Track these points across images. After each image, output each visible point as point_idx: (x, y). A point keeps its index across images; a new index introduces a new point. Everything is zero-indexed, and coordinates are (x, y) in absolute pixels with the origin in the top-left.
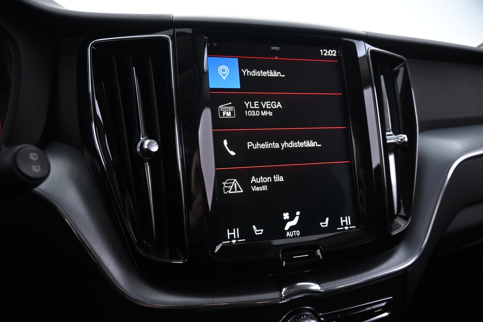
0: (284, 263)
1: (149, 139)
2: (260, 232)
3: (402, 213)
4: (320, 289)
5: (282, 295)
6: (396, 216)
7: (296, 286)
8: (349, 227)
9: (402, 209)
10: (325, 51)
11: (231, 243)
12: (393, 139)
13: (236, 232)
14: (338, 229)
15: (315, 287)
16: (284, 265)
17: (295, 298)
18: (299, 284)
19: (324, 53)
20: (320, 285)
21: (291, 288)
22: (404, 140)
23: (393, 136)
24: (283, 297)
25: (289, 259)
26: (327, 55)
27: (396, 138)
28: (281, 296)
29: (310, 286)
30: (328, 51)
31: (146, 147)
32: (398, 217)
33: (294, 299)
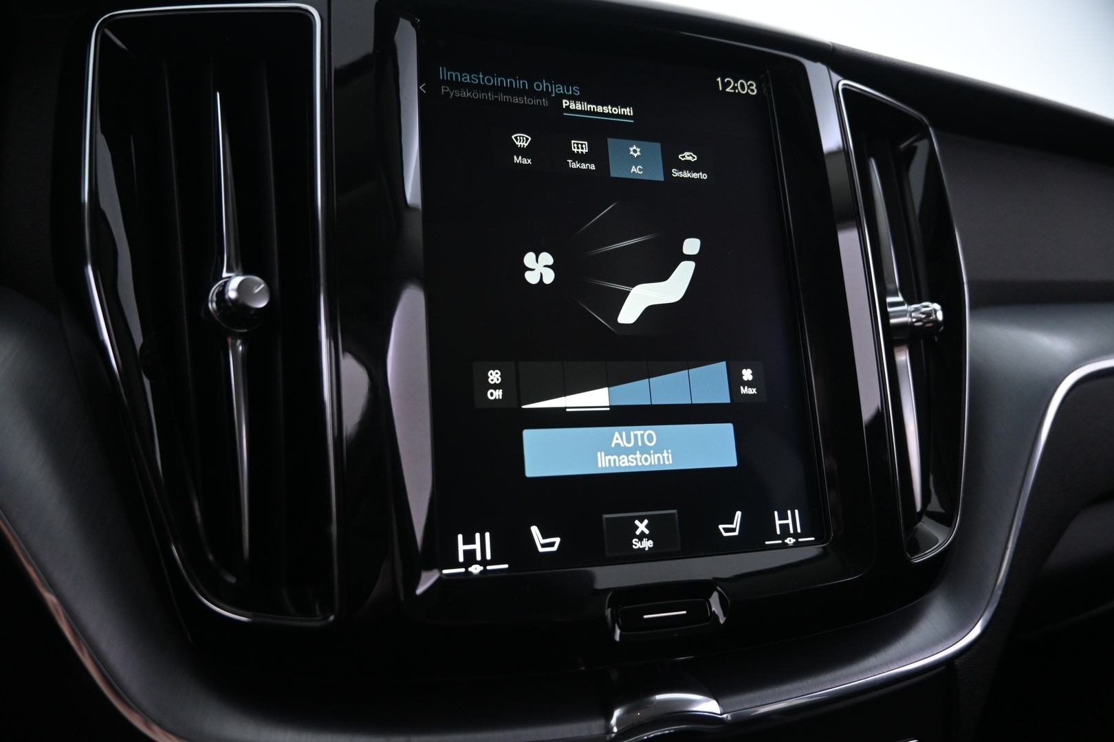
0: (618, 632)
1: (245, 273)
2: (552, 544)
3: (935, 505)
4: (719, 712)
5: (613, 728)
6: (920, 515)
7: (651, 703)
8: (797, 540)
9: (934, 497)
10: (729, 82)
11: (467, 573)
12: (905, 316)
13: (482, 544)
14: (767, 543)
15: (708, 706)
16: (617, 638)
17: (648, 739)
18: (659, 697)
19: (726, 85)
20: (720, 701)
21: (637, 709)
22: (934, 316)
23: (905, 307)
24: (613, 733)
25: (632, 623)
26: (733, 91)
27: (913, 311)
28: (609, 730)
29: (691, 702)
30: (736, 82)
31: (232, 294)
32: (925, 518)
33: (645, 740)
